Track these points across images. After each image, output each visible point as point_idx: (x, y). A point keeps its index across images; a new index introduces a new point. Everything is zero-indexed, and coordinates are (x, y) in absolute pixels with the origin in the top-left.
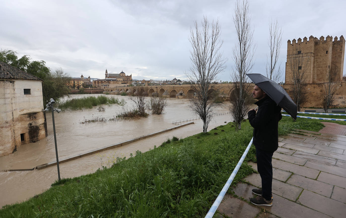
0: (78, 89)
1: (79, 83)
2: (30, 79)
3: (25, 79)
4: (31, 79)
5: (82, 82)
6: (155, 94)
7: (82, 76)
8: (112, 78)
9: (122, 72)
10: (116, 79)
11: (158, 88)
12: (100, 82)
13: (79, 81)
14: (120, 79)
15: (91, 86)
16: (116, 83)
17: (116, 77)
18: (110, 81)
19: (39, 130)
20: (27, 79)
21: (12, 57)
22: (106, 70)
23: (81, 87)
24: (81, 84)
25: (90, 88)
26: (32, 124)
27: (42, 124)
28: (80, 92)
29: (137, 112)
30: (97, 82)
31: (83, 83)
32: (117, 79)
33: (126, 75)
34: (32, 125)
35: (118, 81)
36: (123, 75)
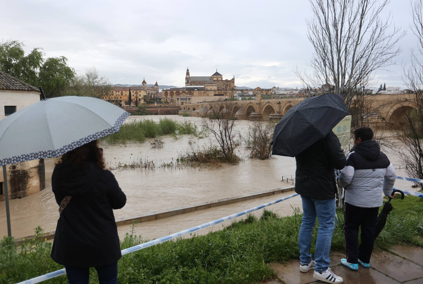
0: (137, 106)
1: (138, 95)
2: (14, 88)
3: (6, 89)
4: (16, 90)
5: (143, 94)
6: (276, 117)
7: (144, 82)
8: (197, 85)
9: (217, 74)
10: (203, 86)
11: (281, 104)
12: (175, 92)
13: (138, 92)
14: (211, 87)
15: (158, 100)
16: (204, 93)
17: (205, 84)
18: (192, 92)
19: (27, 178)
20: (10, 89)
21: (16, 52)
22: (188, 70)
23: (142, 102)
24: (140, 97)
25: (156, 104)
26: (17, 166)
27: (35, 168)
28: (139, 111)
29: (216, 152)
30: (169, 92)
31: (145, 94)
32: (206, 87)
33: (223, 80)
34: (16, 169)
35: (208, 90)
36: (217, 79)
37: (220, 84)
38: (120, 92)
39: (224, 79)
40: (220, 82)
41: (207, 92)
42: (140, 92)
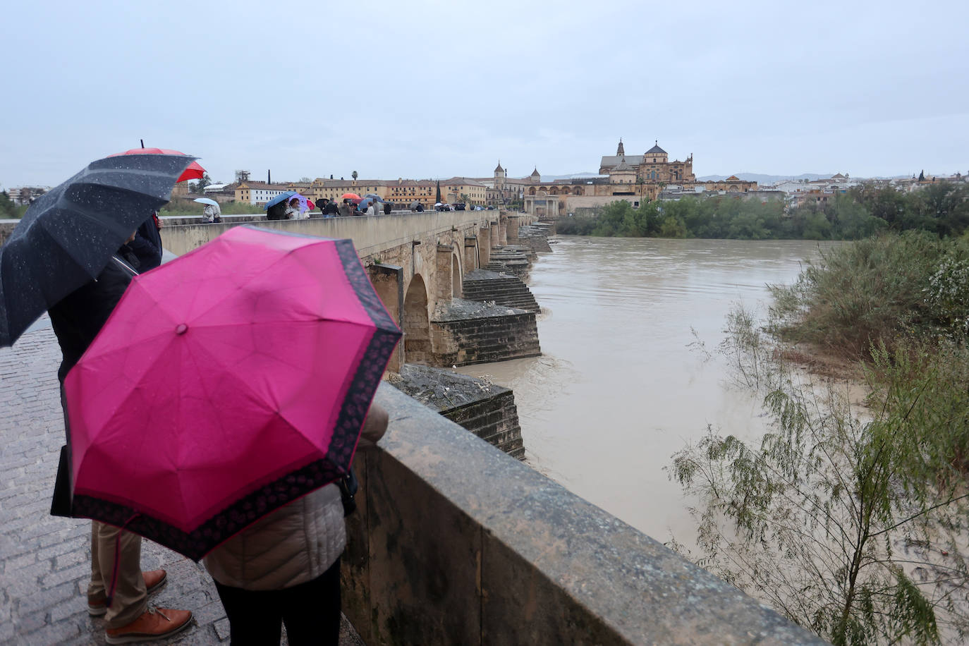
1: (459, 195)
7: (499, 171)
10: (608, 176)
12: (548, 188)
13: (459, 188)
14: (622, 178)
16: (606, 190)
22: (621, 144)
30: (537, 188)
32: (614, 178)
35: (615, 184)
36: (655, 159)
37: (656, 171)
38: (427, 189)
39: (671, 160)
41: (612, 186)
42: (462, 188)
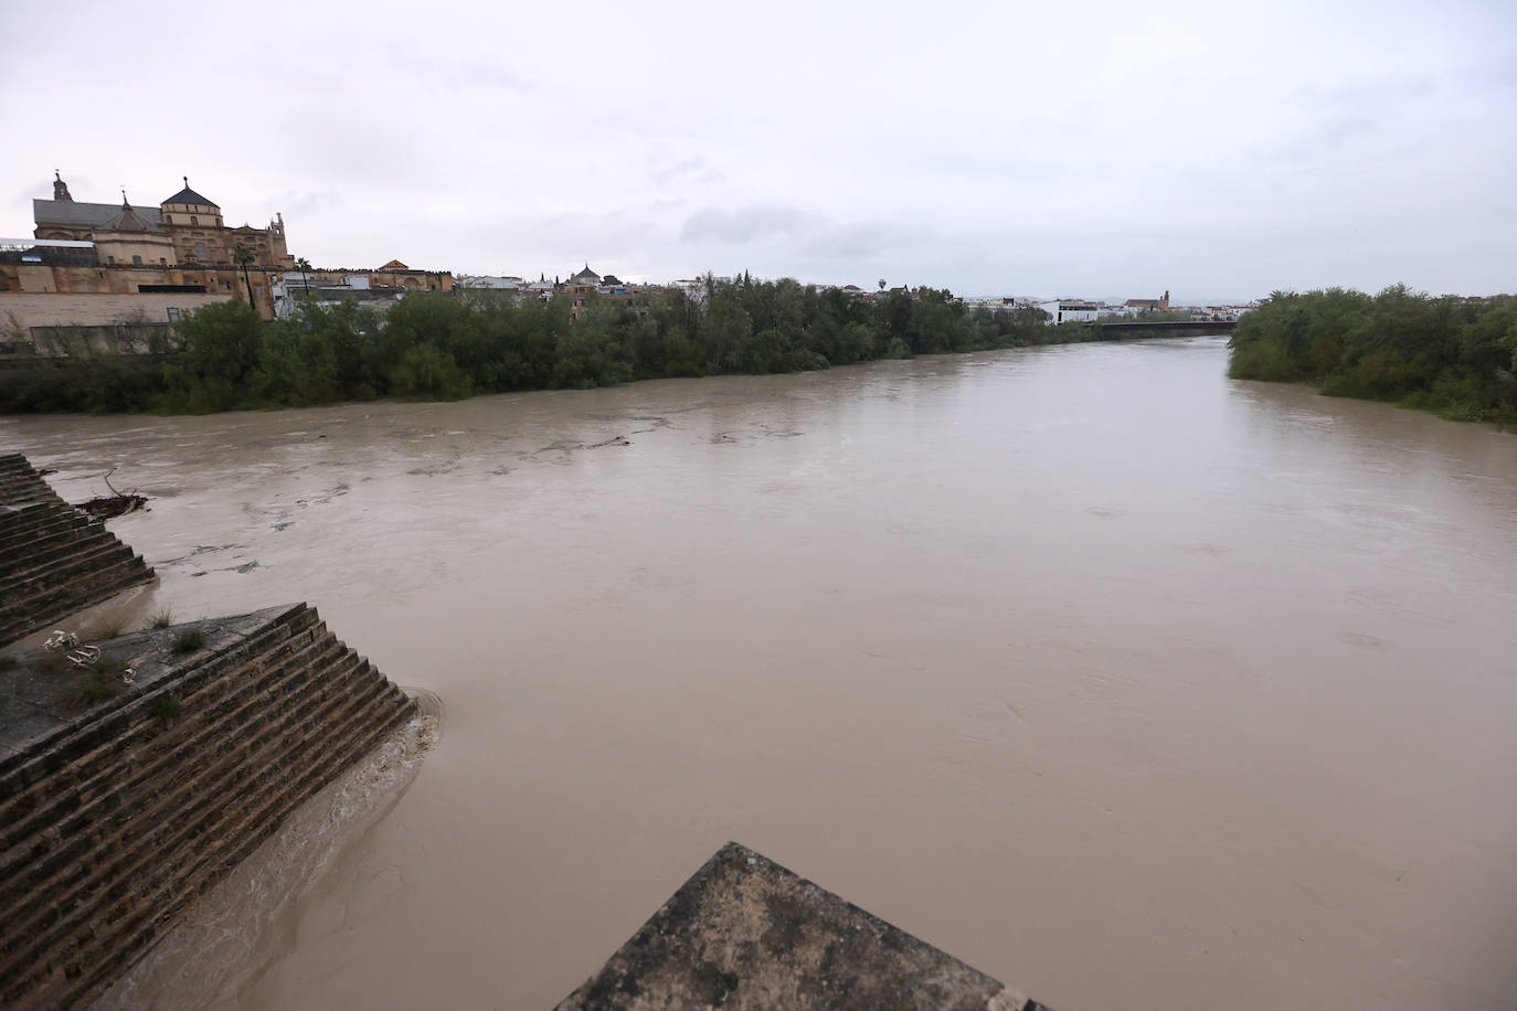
9: (187, 197)
10: (89, 244)
14: (136, 250)
33: (226, 225)
36: (193, 219)
37: (203, 243)
40: (206, 232)
